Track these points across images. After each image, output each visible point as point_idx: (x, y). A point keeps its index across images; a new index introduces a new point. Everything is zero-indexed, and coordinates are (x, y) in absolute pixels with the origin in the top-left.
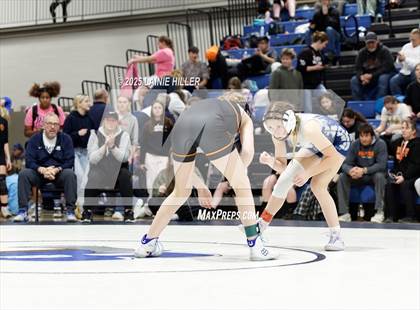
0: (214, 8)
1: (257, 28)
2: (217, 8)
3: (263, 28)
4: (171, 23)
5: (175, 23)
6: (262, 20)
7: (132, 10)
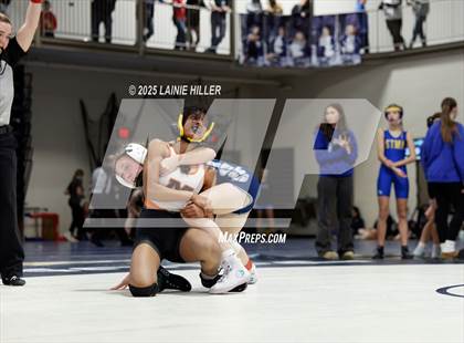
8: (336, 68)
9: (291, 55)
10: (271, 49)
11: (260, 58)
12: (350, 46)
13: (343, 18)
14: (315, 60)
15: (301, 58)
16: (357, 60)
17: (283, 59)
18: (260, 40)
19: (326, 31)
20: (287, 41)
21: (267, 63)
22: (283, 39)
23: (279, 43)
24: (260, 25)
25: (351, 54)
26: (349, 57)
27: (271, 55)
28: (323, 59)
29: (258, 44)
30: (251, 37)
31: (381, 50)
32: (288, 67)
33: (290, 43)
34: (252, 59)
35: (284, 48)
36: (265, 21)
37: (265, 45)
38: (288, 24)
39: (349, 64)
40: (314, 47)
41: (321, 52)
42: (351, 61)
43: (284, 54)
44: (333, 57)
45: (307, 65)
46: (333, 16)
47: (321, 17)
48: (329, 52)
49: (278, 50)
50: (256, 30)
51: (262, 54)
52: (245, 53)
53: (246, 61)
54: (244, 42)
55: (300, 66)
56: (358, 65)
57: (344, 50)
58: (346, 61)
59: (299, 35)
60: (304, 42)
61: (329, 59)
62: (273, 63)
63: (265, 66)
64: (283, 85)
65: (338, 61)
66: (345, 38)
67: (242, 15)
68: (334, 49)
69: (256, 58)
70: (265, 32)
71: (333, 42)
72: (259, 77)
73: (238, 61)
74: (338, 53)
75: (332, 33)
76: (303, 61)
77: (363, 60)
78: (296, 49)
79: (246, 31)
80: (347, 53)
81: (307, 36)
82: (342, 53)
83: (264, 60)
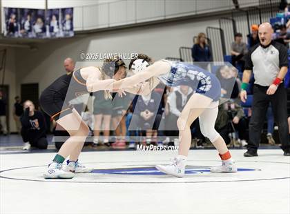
0: (250, 7)
1: (279, 19)
2: (252, 7)
3: (283, 19)
4: (222, 18)
5: (224, 18)
6: (282, 14)
7: (196, 11)
8: (60, 39)
9: (35, 31)
10: (23, 28)
11: (16, 33)
12: (68, 26)
13: (64, 10)
14: (48, 34)
15: (40, 33)
16: (72, 34)
17: (30, 33)
18: (16, 22)
19: (54, 18)
20: (32, 23)
21: (21, 35)
22: (30, 22)
23: (27, 24)
24: (16, 14)
25: (68, 31)
26: (67, 33)
27: (22, 31)
28: (53, 34)
29: (15, 24)
30: (11, 20)
31: (85, 29)
32: (33, 38)
33: (34, 24)
34: (11, 33)
35: (30, 27)
36: (19, 12)
37: (19, 26)
38: (33, 14)
39: (67, 37)
40: (47, 27)
41: (52, 30)
42: (68, 35)
43: (30, 30)
44: (59, 32)
45: (44, 37)
46: (58, 9)
47: (51, 10)
48: (56, 30)
49: (27, 28)
50: (14, 16)
51: (17, 30)
52: (7, 30)
53: (8, 34)
54: (7, 23)
55: (40, 38)
56: (72, 37)
57: (64, 28)
58: (66, 35)
59: (39, 20)
60: (42, 24)
61: (56, 33)
62: (24, 36)
63: (19, 37)
64: (32, 48)
65: (61, 35)
66: (65, 22)
67: (5, 8)
68: (59, 28)
69: (14, 32)
70: (19, 18)
71: (58, 24)
72: (18, 43)
73: (3, 34)
74: (61, 30)
75: (57, 19)
76: (42, 34)
77: (75, 34)
78: (37, 28)
79: (8, 17)
80: (66, 30)
81: (44, 21)
82: (63, 30)
83: (19, 34)
